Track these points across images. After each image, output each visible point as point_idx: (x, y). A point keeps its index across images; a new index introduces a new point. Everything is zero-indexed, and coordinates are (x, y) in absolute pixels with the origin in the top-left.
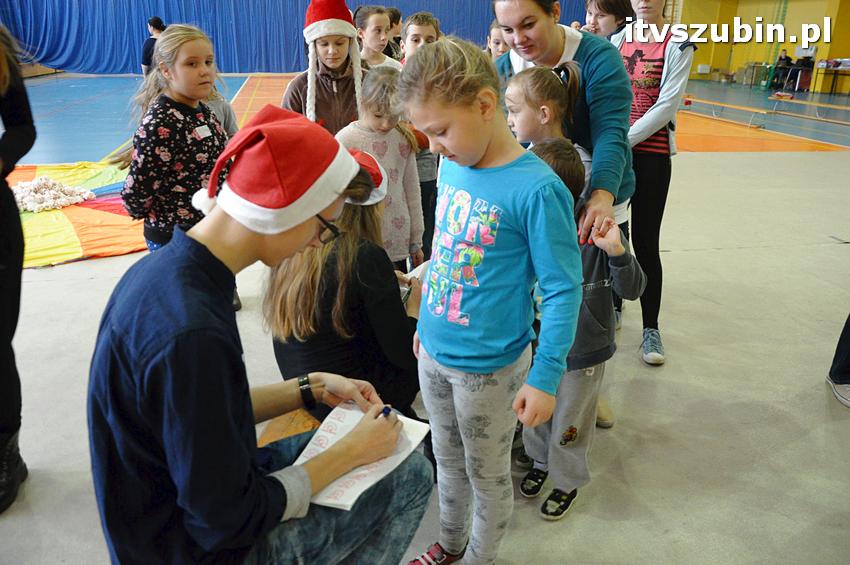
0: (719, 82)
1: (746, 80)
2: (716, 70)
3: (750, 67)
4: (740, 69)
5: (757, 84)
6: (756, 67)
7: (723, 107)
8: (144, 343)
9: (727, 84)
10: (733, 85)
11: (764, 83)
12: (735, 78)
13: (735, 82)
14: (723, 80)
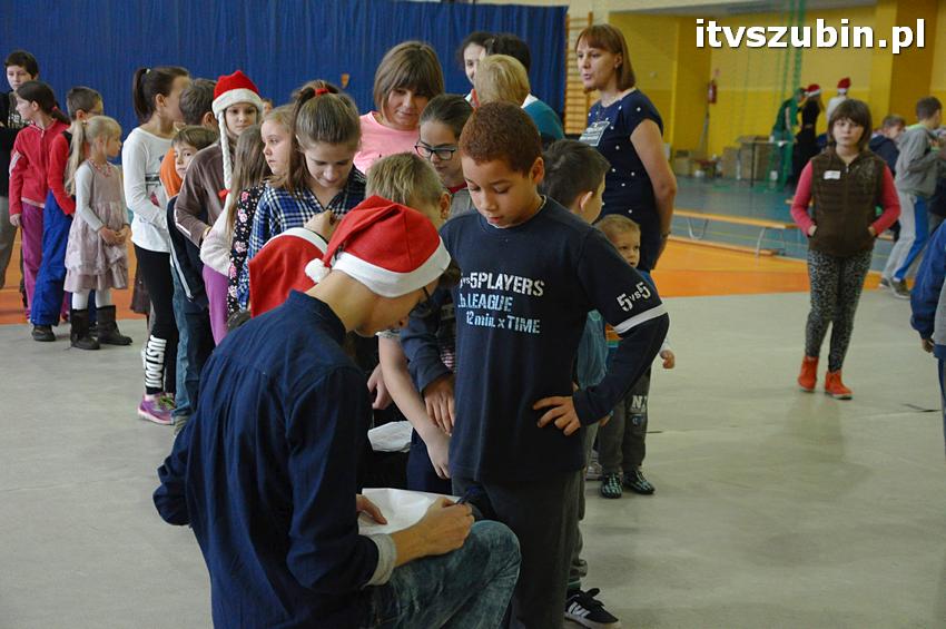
0: (691, 176)
1: (740, 171)
2: (682, 154)
3: (745, 145)
4: (728, 150)
5: (762, 178)
6: (757, 144)
7: (707, 221)
8: (296, 380)
9: (706, 179)
10: (718, 181)
11: (774, 175)
12: (720, 168)
13: (720, 175)
14: (698, 173)
